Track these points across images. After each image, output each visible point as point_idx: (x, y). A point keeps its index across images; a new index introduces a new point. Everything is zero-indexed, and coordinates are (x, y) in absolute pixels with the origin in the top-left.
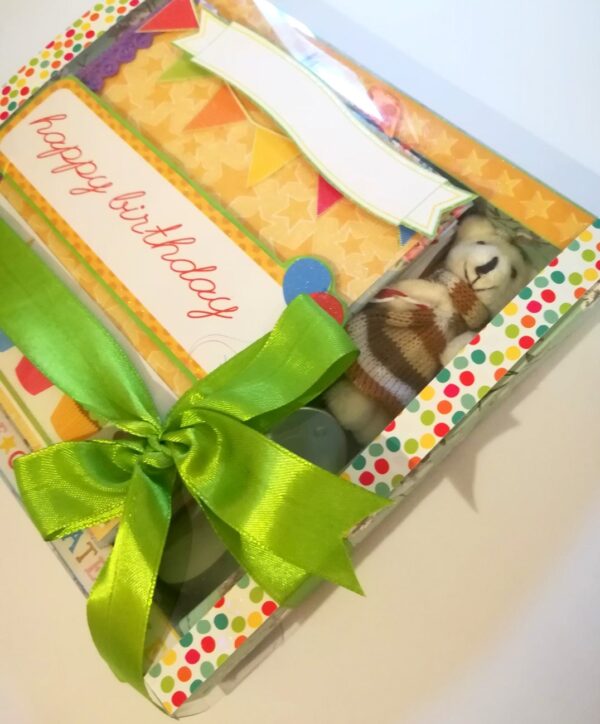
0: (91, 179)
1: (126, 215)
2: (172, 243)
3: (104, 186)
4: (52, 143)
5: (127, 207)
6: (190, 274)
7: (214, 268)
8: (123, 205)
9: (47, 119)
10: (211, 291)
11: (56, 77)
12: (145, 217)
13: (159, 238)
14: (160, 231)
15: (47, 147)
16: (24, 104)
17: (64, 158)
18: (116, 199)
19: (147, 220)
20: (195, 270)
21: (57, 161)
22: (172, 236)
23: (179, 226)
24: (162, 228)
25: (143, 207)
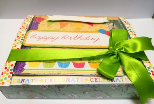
0: (53, 38)
1: (67, 39)
2: (79, 37)
3: (57, 38)
8: (64, 38)
9: (33, 36)
11: (27, 31)
13: (76, 38)
14: (75, 38)
15: (38, 39)
16: (25, 37)
17: (44, 39)
18: (62, 38)
19: (71, 38)
20: (87, 38)
21: (42, 40)
22: (78, 37)
23: (77, 36)
24: (75, 37)
25: (68, 37)
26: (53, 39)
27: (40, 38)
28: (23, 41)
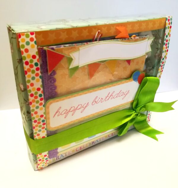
0: (83, 107)
1: (97, 102)
2: (111, 96)
3: (87, 104)
4: (65, 113)
5: (96, 101)
6: (118, 95)
7: (121, 91)
8: (95, 102)
9: (57, 113)
10: (123, 93)
12: (102, 98)
13: (108, 98)
15: (65, 115)
17: (72, 111)
18: (92, 103)
19: (103, 99)
20: (118, 94)
21: (70, 113)
22: (109, 95)
23: (109, 93)
24: (107, 96)
25: (99, 98)
26: (82, 109)
27: (67, 112)
28: (47, 126)
